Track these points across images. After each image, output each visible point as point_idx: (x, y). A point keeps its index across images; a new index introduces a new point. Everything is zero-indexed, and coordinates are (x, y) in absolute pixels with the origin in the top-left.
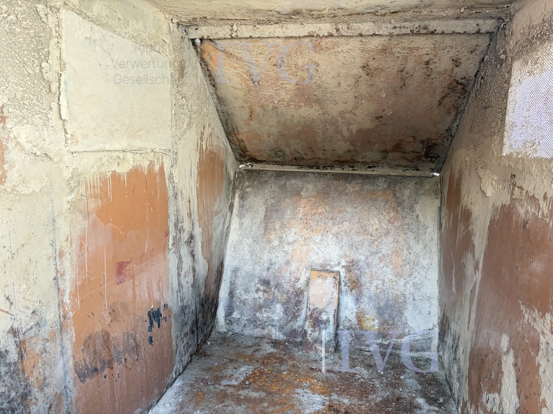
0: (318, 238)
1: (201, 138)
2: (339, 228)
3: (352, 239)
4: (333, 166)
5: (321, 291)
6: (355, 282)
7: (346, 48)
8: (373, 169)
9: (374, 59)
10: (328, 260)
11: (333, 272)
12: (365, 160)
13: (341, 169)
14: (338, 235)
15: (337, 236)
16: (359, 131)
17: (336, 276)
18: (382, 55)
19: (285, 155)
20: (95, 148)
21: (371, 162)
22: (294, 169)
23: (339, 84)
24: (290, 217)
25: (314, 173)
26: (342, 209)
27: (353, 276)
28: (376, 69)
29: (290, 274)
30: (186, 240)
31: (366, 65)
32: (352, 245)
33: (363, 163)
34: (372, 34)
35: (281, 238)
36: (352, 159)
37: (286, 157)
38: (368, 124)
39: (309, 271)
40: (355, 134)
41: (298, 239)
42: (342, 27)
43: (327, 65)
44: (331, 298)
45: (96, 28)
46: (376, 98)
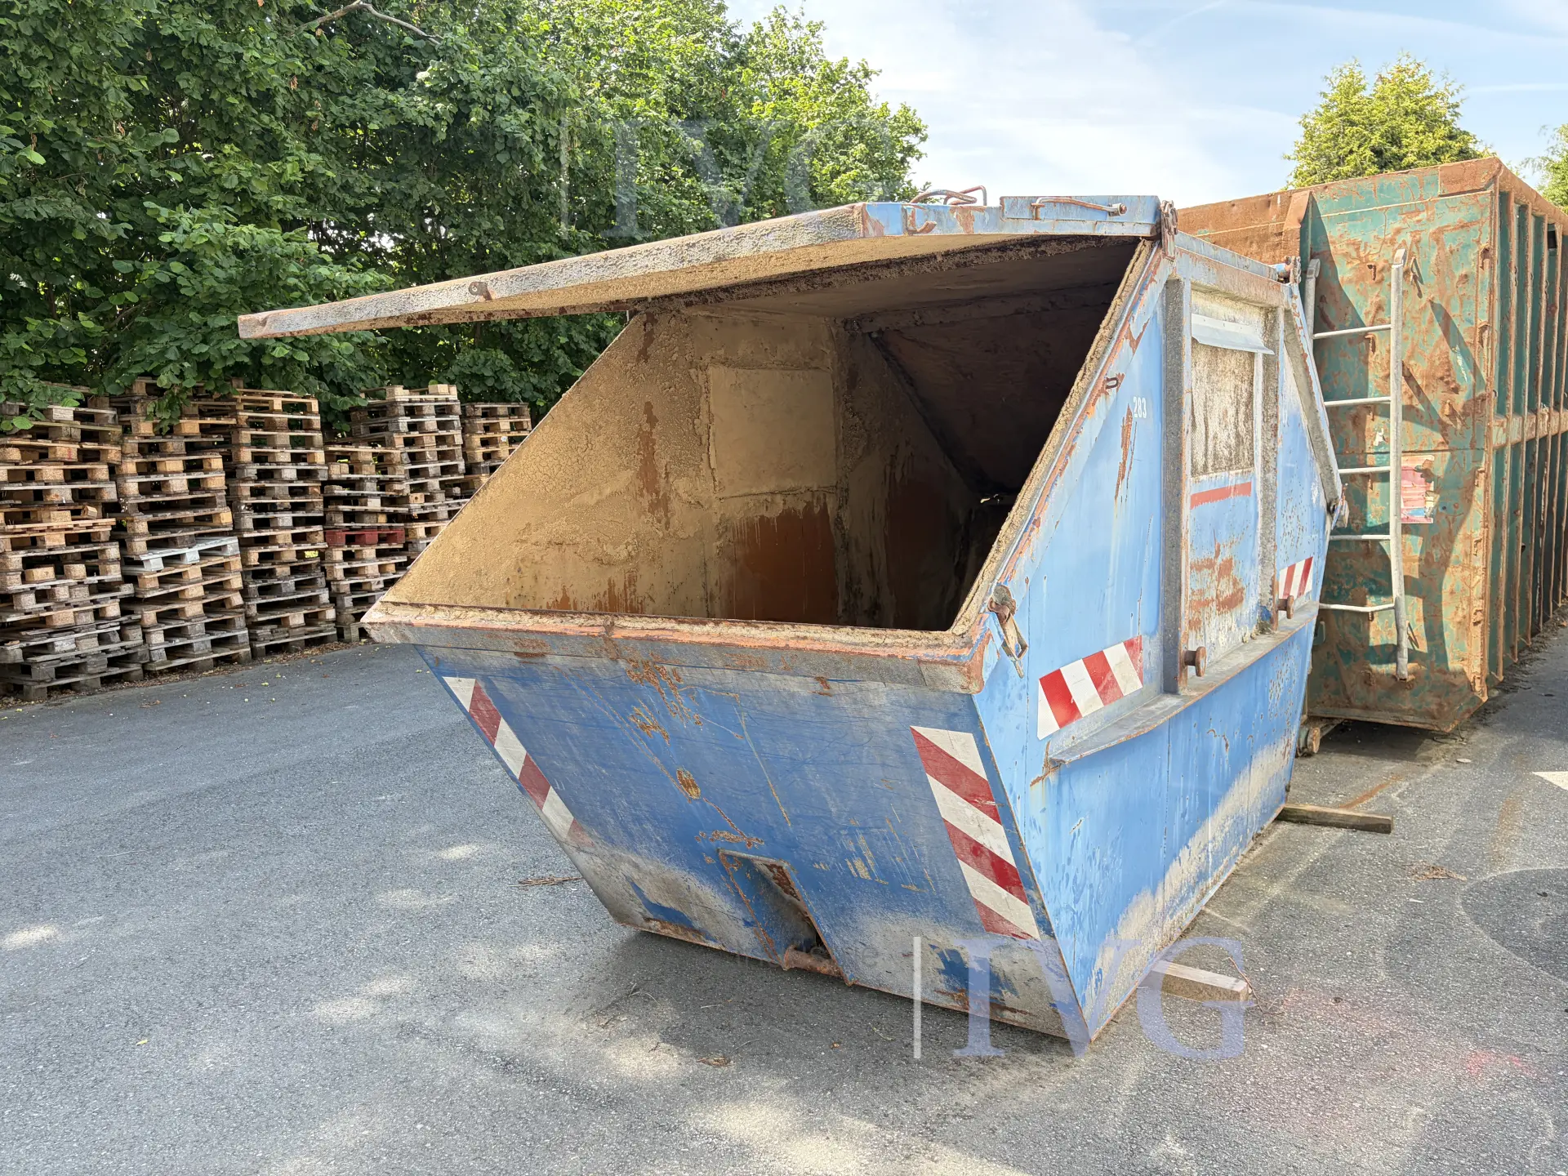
1: (892, 465)
20: (741, 493)
30: (866, 607)
45: (741, 371)
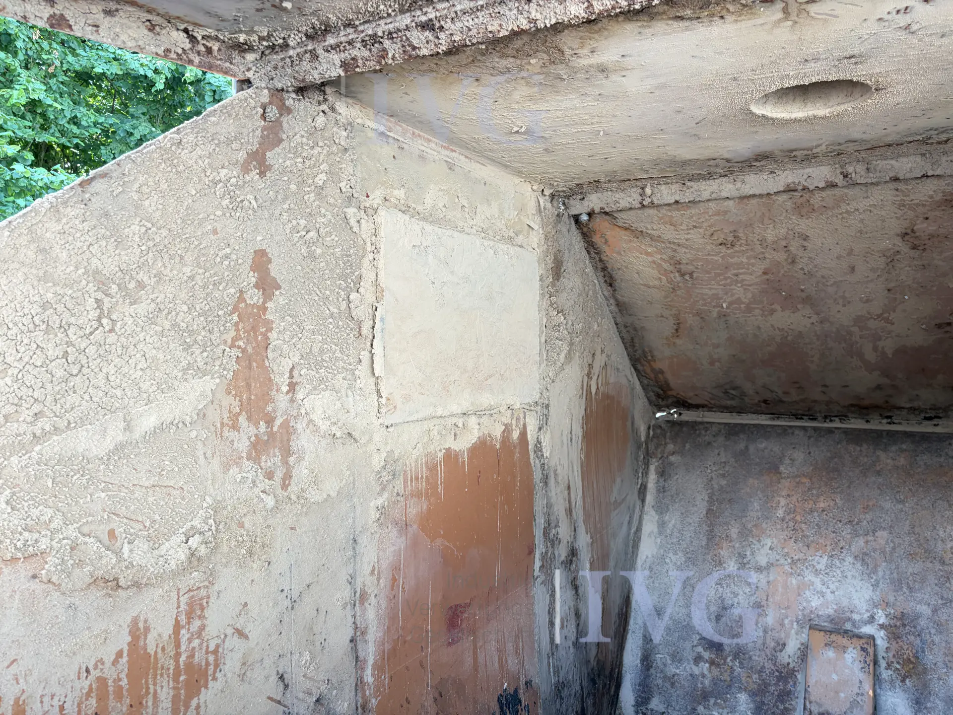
0: (822, 562)
1: (589, 375)
2: (867, 542)
3: (897, 568)
4: (846, 416)
5: (835, 677)
6: (912, 662)
7: (863, 204)
8: (935, 422)
9: (927, 218)
10: (846, 609)
11: (859, 637)
12: (915, 404)
13: (863, 421)
14: (866, 558)
15: (863, 560)
16: (901, 351)
17: (865, 646)
18: (943, 210)
19: (746, 396)
20: (421, 415)
21: (930, 409)
22: (763, 420)
23: (853, 269)
24: (760, 514)
25: (804, 428)
26: (871, 504)
27: (905, 647)
28: (931, 236)
29: (765, 632)
30: (563, 558)
31: (909, 231)
32: (900, 580)
33: (913, 410)
34: (919, 176)
35: (742, 556)
36: (887, 402)
37: (746, 399)
38: (919, 338)
39: (806, 630)
40: (890, 356)
41: (778, 560)
42: (857, 170)
43: (825, 238)
44: (858, 694)
45: (429, 228)
46: (935, 289)
